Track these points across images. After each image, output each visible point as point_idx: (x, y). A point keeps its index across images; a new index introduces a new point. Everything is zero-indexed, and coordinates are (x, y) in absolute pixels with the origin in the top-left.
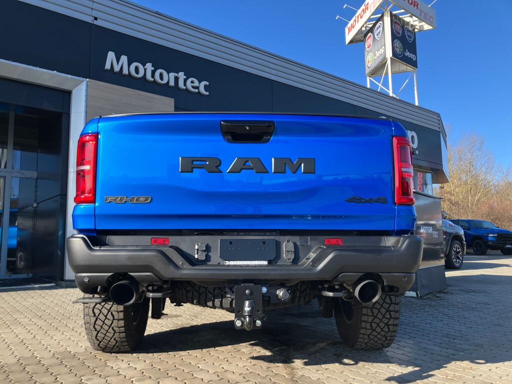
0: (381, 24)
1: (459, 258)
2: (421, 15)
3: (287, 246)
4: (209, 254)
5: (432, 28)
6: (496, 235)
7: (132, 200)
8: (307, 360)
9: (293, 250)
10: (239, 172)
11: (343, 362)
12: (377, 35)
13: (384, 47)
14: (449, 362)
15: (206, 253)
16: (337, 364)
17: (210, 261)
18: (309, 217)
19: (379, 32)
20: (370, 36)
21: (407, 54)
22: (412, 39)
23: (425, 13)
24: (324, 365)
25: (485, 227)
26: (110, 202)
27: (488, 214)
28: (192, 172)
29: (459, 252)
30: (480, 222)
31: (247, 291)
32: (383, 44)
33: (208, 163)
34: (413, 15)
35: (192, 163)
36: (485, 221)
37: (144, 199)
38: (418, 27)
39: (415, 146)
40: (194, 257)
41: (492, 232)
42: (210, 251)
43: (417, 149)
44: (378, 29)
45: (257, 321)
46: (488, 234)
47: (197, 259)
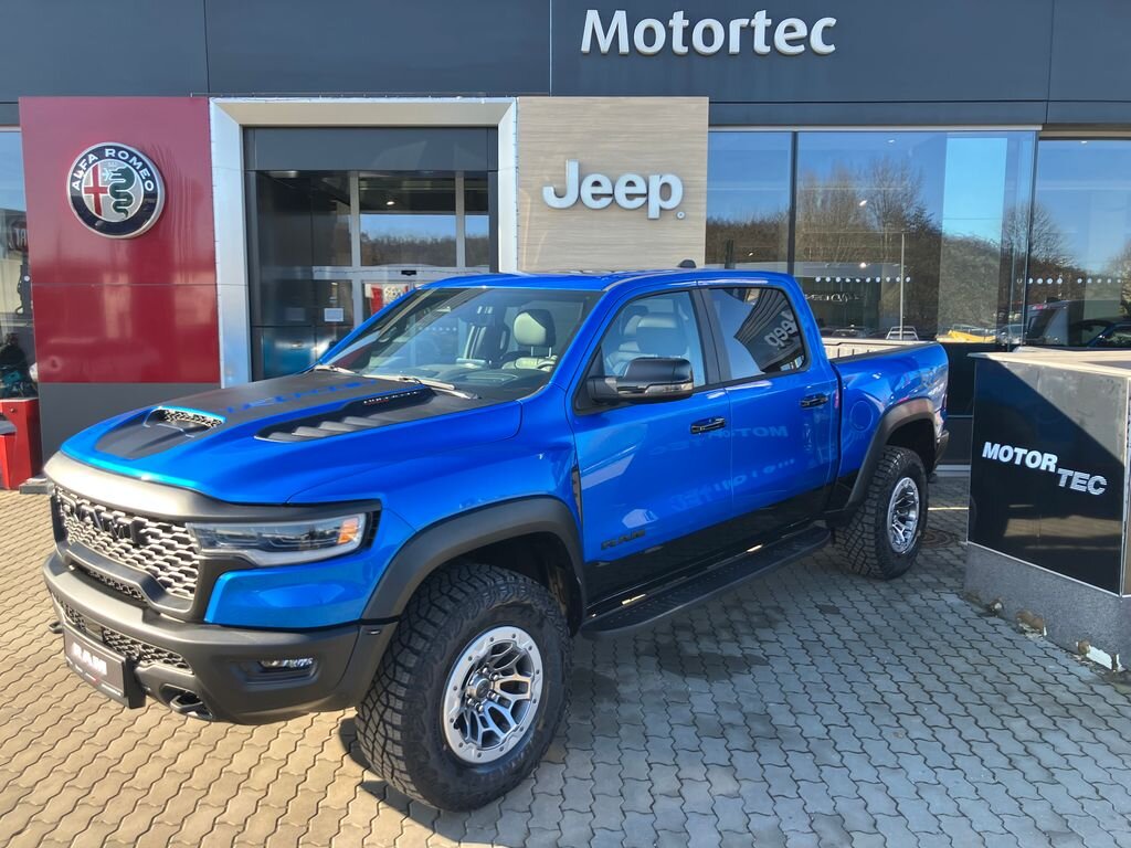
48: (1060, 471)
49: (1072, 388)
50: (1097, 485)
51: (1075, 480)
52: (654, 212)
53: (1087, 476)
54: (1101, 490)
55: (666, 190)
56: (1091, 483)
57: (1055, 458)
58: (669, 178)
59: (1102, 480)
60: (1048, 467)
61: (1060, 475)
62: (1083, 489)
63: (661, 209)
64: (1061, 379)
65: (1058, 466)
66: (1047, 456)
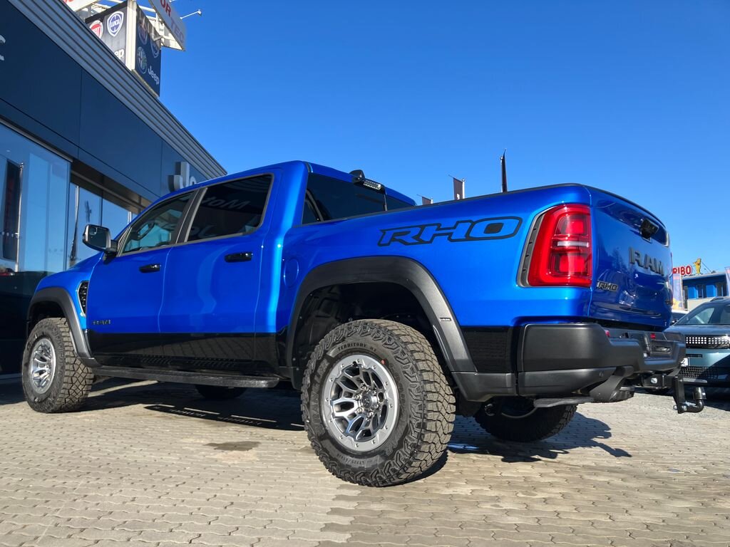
0: (121, 15)
2: (172, 26)
5: (180, 48)
12: (113, 29)
13: (123, 51)
19: (117, 26)
20: (98, 25)
21: (151, 72)
22: (158, 53)
23: (176, 27)
32: (122, 45)
34: (164, 22)
38: (163, 40)
44: (114, 20)
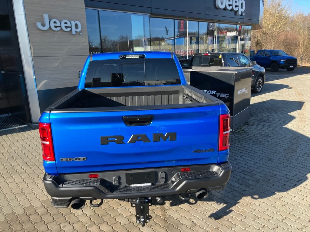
1: (260, 87)
3: (161, 175)
4: (121, 181)
6: (285, 60)
7: (76, 159)
8: (172, 201)
9: (165, 177)
10: (135, 142)
11: (190, 202)
14: (241, 198)
15: (119, 181)
16: (186, 204)
17: (121, 185)
18: (173, 161)
24: (180, 205)
25: (280, 55)
26: (64, 161)
27: (284, 42)
28: (108, 144)
29: (261, 83)
30: (277, 52)
31: (142, 207)
33: (116, 139)
35: (108, 139)
36: (280, 51)
37: (83, 159)
39: (243, 10)
40: (113, 183)
41: (283, 58)
42: (121, 180)
43: (244, 12)
45: (147, 220)
46: (281, 59)
47: (114, 185)
48: (217, 94)
49: (219, 76)
50: (227, 96)
51: (221, 95)
52: (74, 33)
53: (224, 94)
54: (228, 96)
55: (76, 26)
56: (225, 95)
57: (215, 91)
58: (77, 22)
59: (228, 94)
60: (213, 93)
61: (217, 95)
62: (223, 97)
63: (76, 32)
64: (216, 74)
65: (216, 93)
66: (213, 91)
